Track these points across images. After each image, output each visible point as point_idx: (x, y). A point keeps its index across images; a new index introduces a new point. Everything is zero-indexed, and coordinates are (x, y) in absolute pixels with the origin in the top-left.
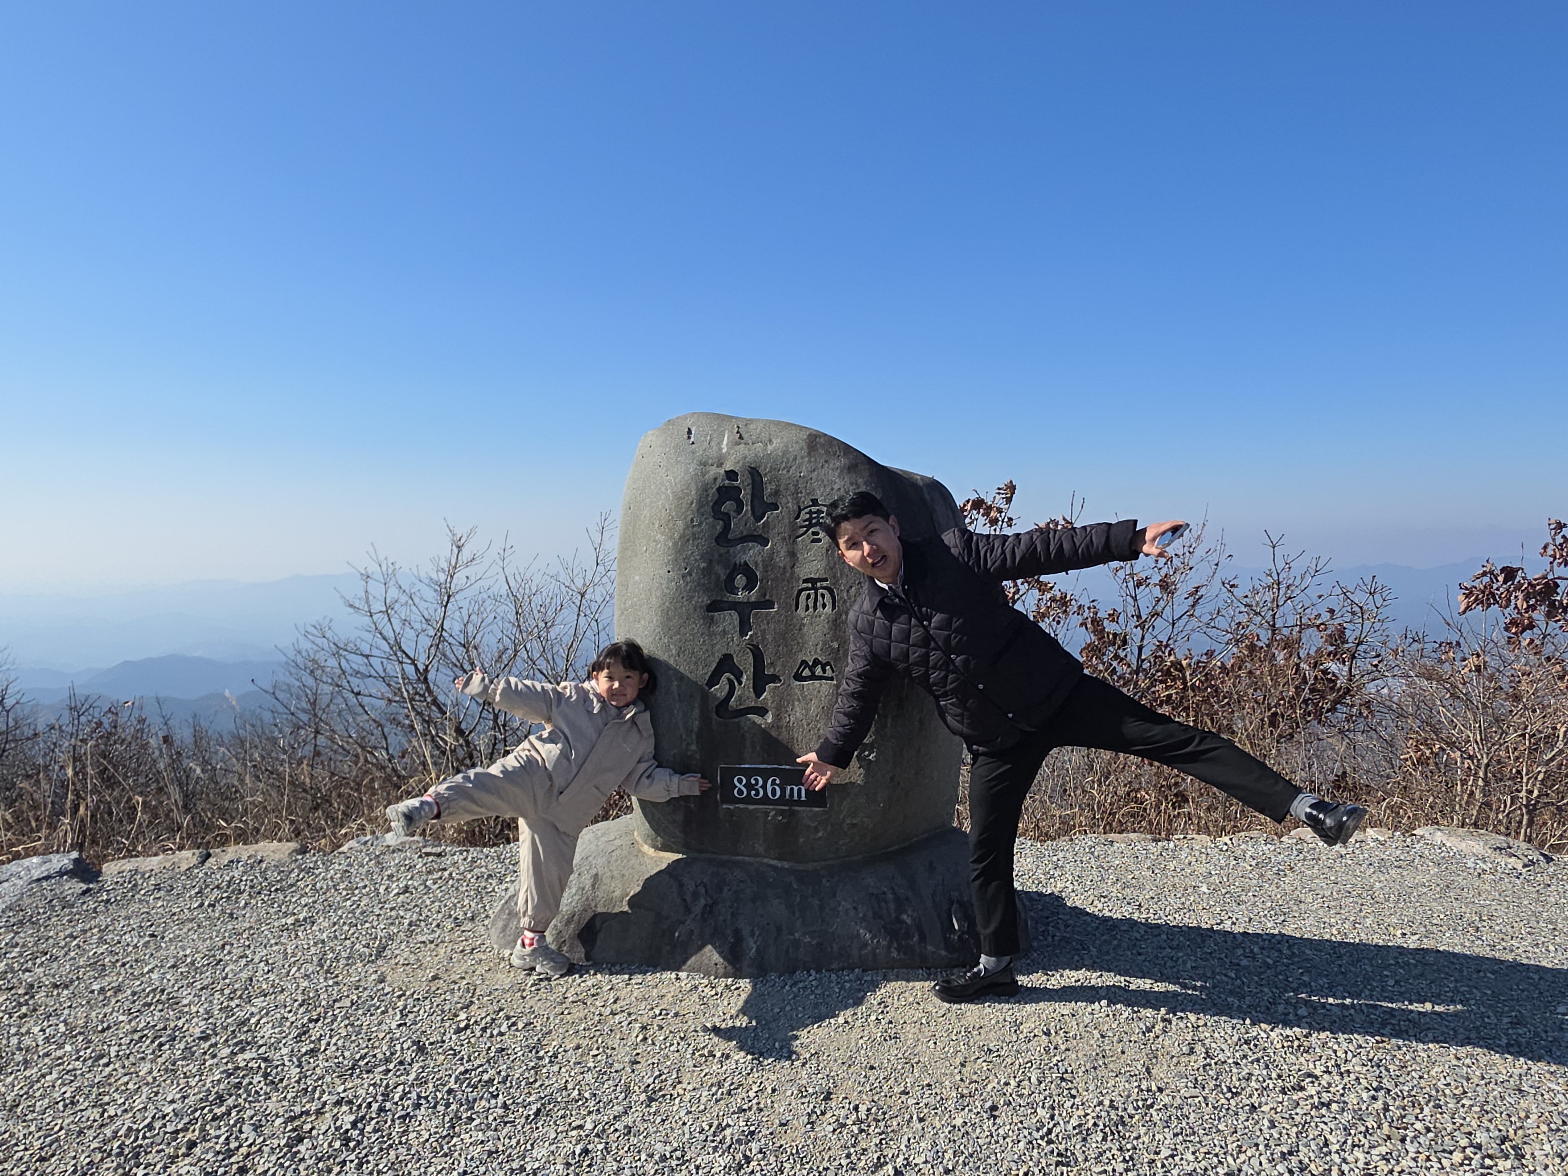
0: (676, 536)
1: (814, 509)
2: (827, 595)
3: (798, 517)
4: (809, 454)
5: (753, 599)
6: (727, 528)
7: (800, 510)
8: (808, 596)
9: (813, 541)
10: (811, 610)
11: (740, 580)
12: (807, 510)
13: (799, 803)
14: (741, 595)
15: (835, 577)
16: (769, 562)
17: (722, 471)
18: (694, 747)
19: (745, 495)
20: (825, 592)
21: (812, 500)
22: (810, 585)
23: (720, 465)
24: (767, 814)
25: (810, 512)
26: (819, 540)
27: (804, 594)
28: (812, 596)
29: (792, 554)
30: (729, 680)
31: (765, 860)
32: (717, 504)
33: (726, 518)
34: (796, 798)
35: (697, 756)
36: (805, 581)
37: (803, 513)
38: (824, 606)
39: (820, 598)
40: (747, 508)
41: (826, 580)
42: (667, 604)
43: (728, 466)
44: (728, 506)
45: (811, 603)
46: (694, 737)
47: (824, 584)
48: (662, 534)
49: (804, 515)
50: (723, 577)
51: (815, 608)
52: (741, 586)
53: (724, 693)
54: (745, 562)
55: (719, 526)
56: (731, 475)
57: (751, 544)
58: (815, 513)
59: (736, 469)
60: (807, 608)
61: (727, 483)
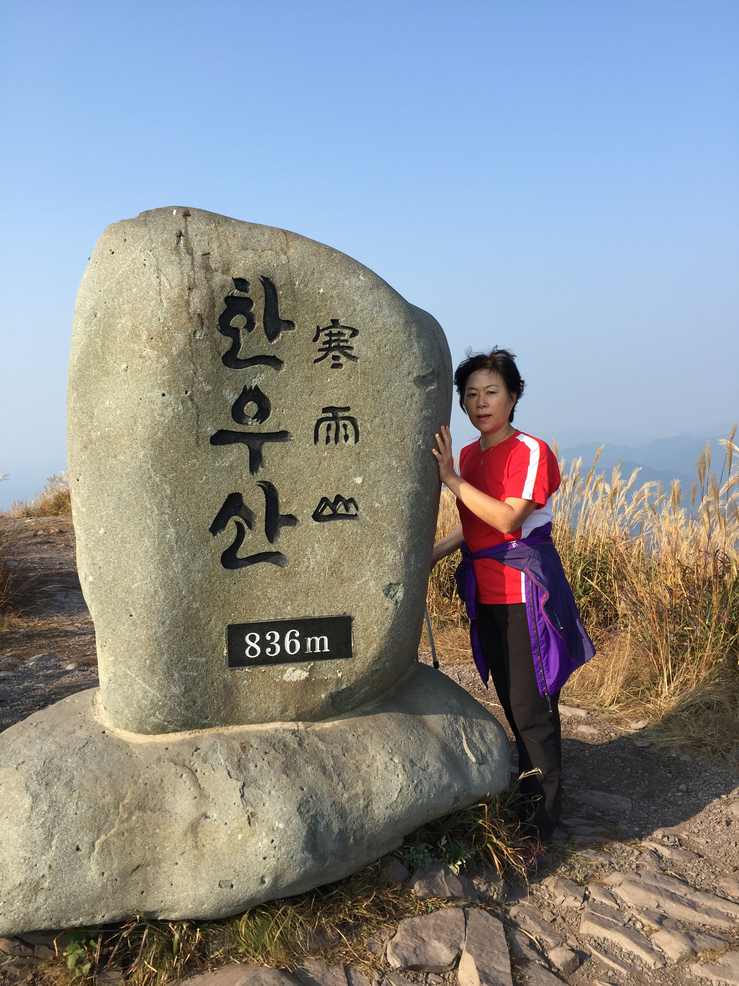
0: (175, 351)
1: (335, 331)
2: (350, 427)
3: (316, 339)
4: (328, 268)
5: (265, 431)
6: (236, 345)
7: (319, 331)
8: (329, 428)
9: (334, 366)
10: (332, 442)
11: (251, 408)
12: (327, 332)
13: (322, 656)
14: (253, 426)
15: (357, 406)
16: (285, 389)
17: (230, 279)
19: (257, 310)
20: (347, 422)
21: (332, 321)
22: (330, 415)
23: (226, 271)
24: (284, 672)
25: (330, 334)
26: (339, 366)
27: (324, 425)
28: (334, 427)
30: (238, 524)
32: (225, 319)
33: (234, 333)
34: (318, 650)
36: (326, 410)
37: (322, 334)
38: (346, 438)
39: (342, 430)
40: (259, 324)
41: (347, 409)
43: (237, 273)
44: (238, 321)
45: (332, 434)
47: (346, 414)
49: (323, 337)
50: (232, 402)
51: (337, 440)
52: (252, 415)
53: (232, 540)
54: (256, 387)
55: (227, 343)
56: (241, 283)
57: (263, 366)
58: (335, 335)
59: (248, 278)
60: (328, 440)
61: (236, 293)
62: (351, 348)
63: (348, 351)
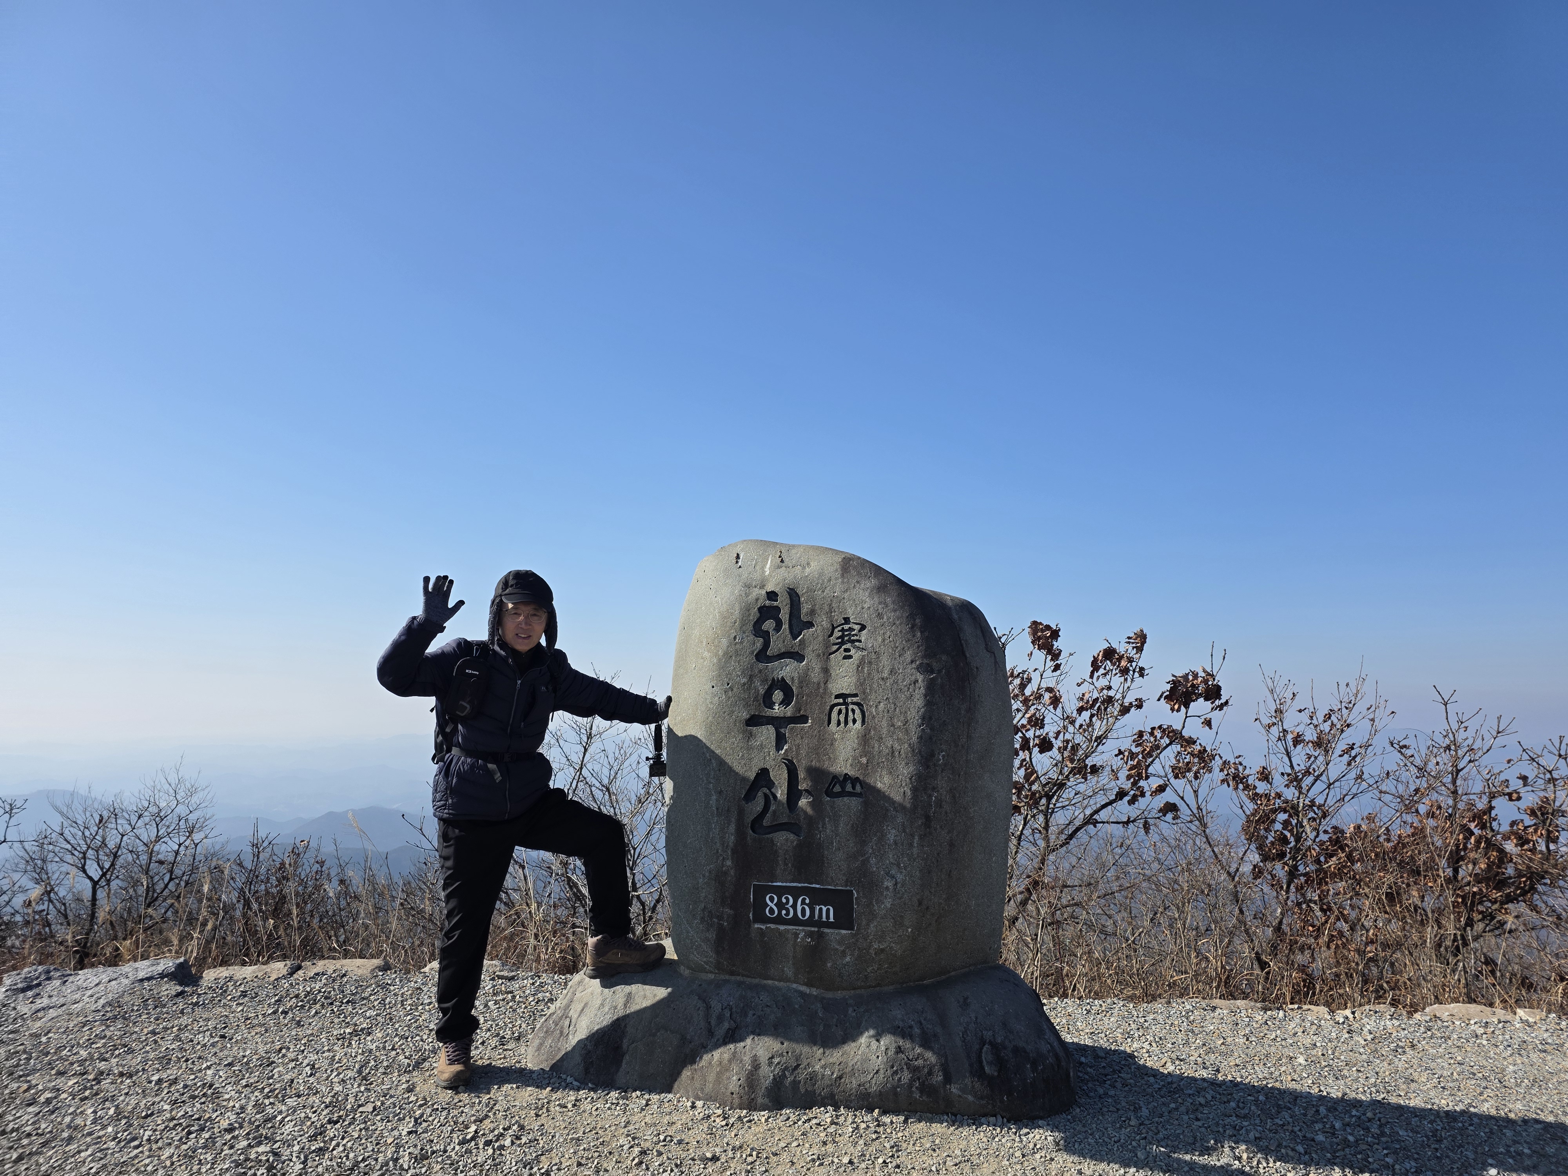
0: (721, 653)
1: (846, 627)
2: (857, 711)
3: (831, 635)
4: (843, 576)
5: (789, 714)
6: (766, 645)
7: (834, 628)
8: (840, 712)
9: (845, 658)
10: (842, 725)
11: (778, 696)
12: (839, 628)
13: (828, 925)
14: (777, 710)
15: (864, 693)
16: (804, 679)
17: (764, 592)
18: (729, 863)
19: (784, 615)
20: (855, 707)
21: (845, 619)
22: (841, 700)
23: (762, 587)
24: (796, 935)
25: (843, 630)
26: (850, 657)
27: (836, 709)
28: (844, 711)
29: (826, 671)
30: (766, 796)
31: (794, 986)
32: (758, 624)
33: (766, 636)
34: (824, 919)
35: (732, 872)
36: (837, 697)
37: (836, 630)
38: (854, 721)
39: (850, 713)
40: (785, 626)
41: (856, 695)
42: (710, 718)
43: (770, 588)
44: (769, 625)
45: (842, 719)
46: (729, 852)
47: (855, 699)
48: (708, 651)
49: (837, 633)
50: (762, 691)
51: (846, 723)
52: (778, 701)
53: (759, 808)
54: (783, 678)
55: (759, 643)
56: (772, 595)
57: (788, 660)
58: (847, 630)
59: (777, 590)
60: (839, 723)
61: (768, 603)
62: (860, 641)
63: (857, 644)
